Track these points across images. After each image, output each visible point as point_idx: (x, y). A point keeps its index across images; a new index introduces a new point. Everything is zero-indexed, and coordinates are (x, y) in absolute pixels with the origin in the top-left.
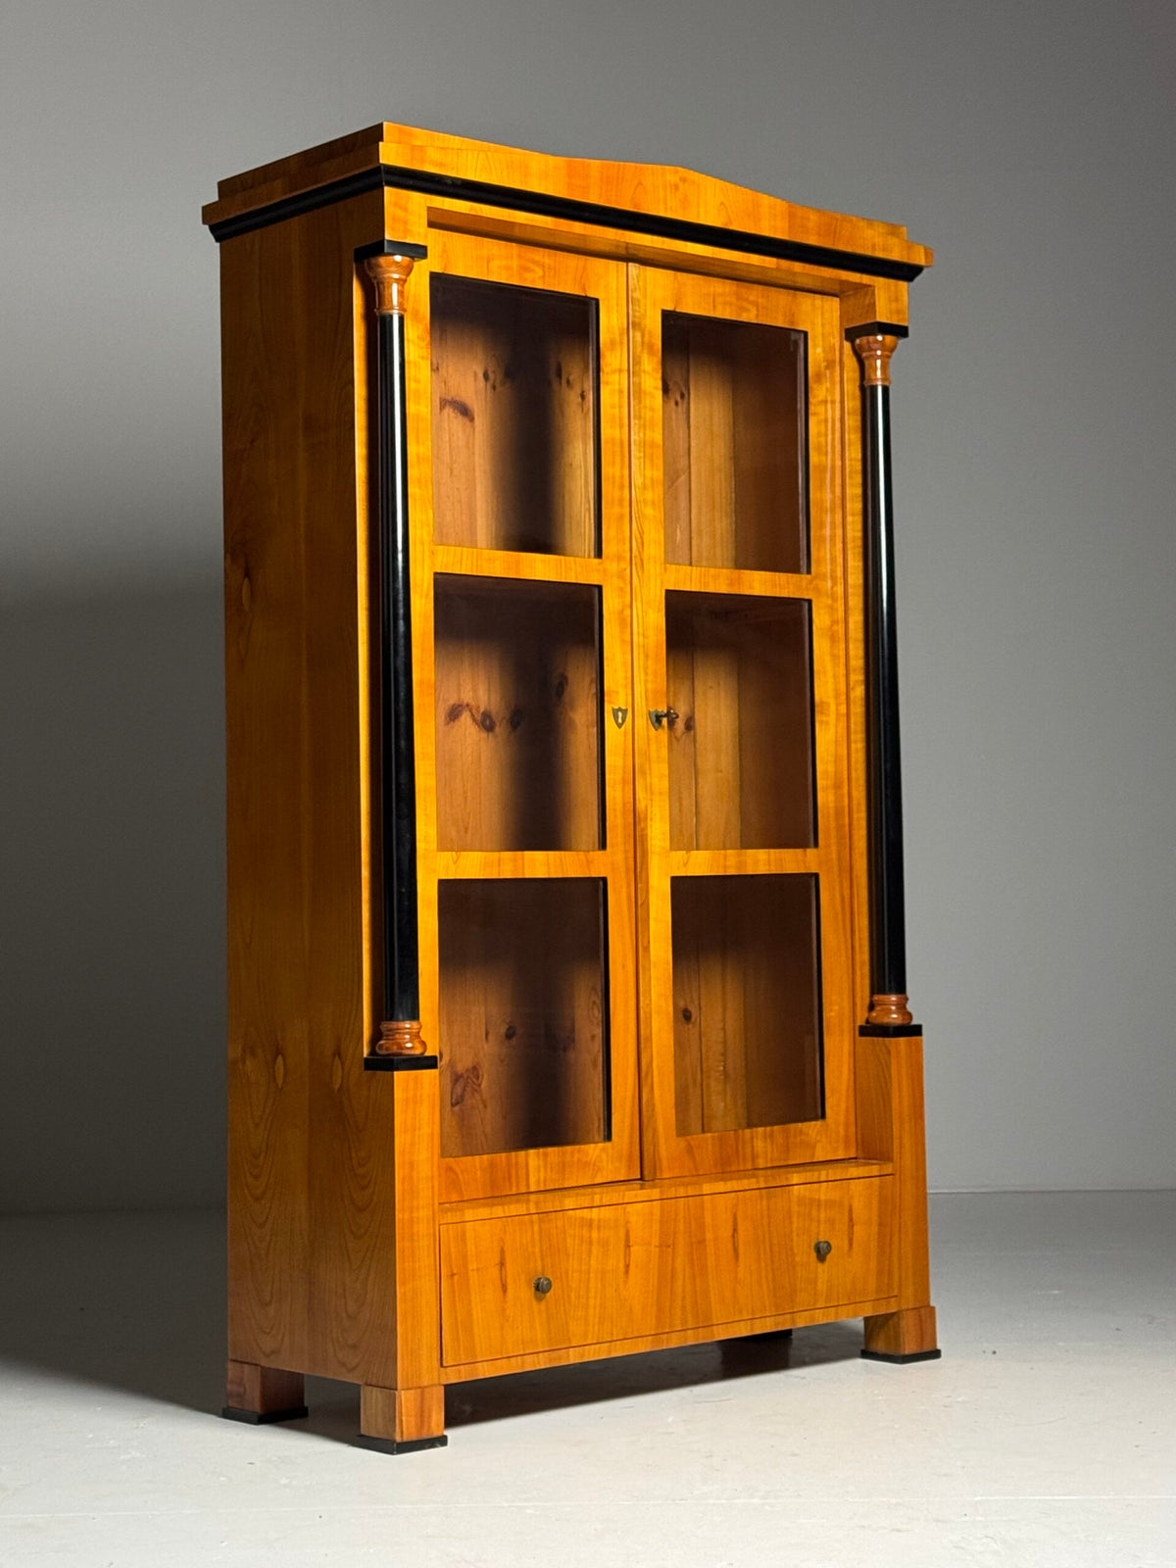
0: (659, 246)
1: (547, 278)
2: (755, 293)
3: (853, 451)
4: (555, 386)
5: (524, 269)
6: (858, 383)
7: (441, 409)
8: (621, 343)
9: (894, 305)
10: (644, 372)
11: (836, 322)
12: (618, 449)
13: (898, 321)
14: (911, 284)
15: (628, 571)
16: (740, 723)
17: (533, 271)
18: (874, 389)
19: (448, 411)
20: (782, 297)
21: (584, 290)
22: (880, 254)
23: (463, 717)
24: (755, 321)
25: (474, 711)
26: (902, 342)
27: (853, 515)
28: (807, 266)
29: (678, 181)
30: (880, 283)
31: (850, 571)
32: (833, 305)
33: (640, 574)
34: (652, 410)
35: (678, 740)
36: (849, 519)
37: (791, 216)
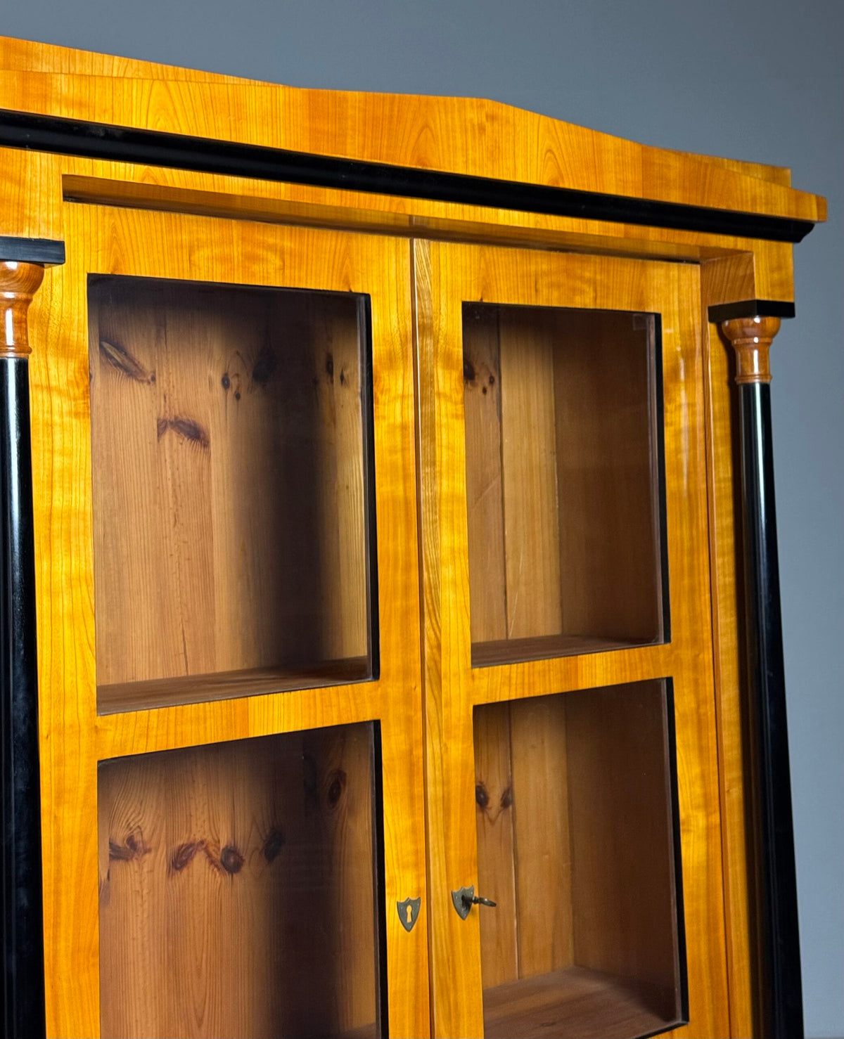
0: (458, 217)
1: (287, 271)
2: (591, 268)
3: (721, 469)
4: (324, 386)
5: (251, 258)
6: (725, 377)
7: (159, 435)
8: (405, 357)
9: (776, 276)
10: (439, 394)
11: (696, 298)
12: (402, 513)
13: (783, 296)
14: (798, 245)
15: (419, 689)
16: (569, 787)
17: (264, 260)
18: (750, 389)
19: (171, 437)
20: (626, 271)
21: (347, 283)
22: (761, 210)
23: (196, 859)
24: (592, 307)
25: (211, 849)
26: (785, 322)
27: (723, 555)
28: (665, 231)
29: (484, 119)
30: (760, 249)
31: (721, 630)
32: (692, 274)
33: (436, 692)
34: (451, 448)
35: (492, 822)
36: (718, 561)
37: (646, 164)
